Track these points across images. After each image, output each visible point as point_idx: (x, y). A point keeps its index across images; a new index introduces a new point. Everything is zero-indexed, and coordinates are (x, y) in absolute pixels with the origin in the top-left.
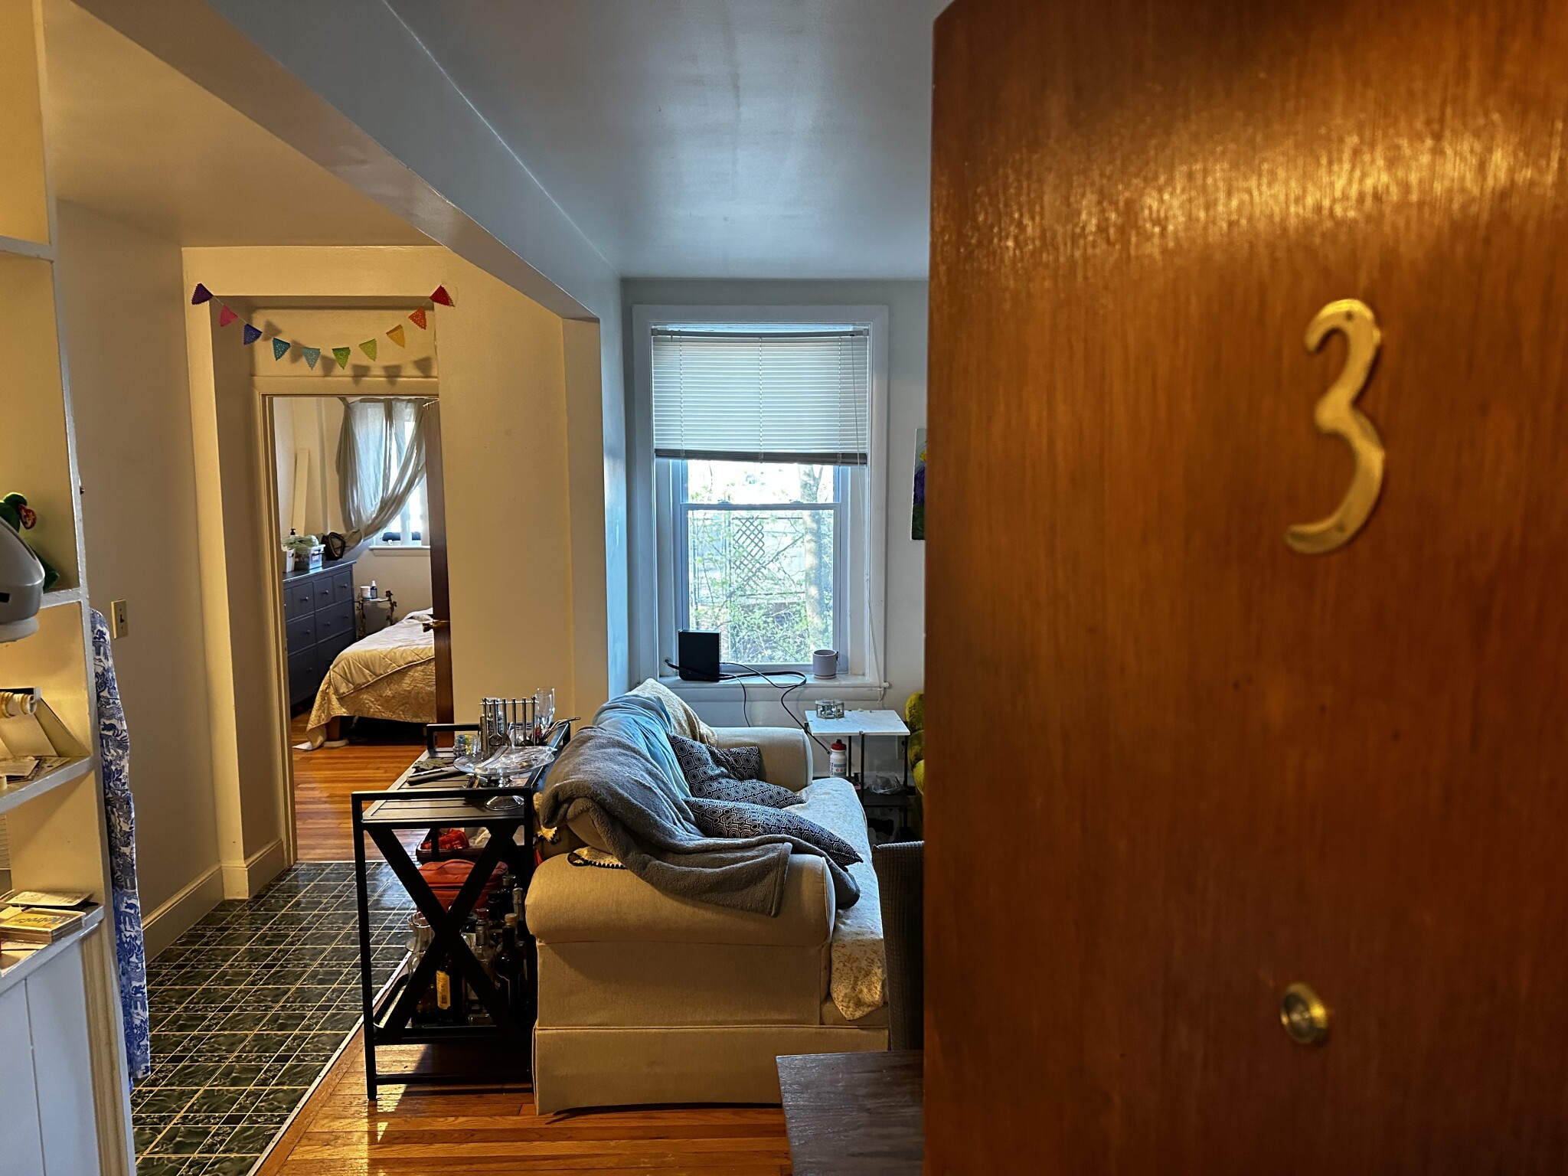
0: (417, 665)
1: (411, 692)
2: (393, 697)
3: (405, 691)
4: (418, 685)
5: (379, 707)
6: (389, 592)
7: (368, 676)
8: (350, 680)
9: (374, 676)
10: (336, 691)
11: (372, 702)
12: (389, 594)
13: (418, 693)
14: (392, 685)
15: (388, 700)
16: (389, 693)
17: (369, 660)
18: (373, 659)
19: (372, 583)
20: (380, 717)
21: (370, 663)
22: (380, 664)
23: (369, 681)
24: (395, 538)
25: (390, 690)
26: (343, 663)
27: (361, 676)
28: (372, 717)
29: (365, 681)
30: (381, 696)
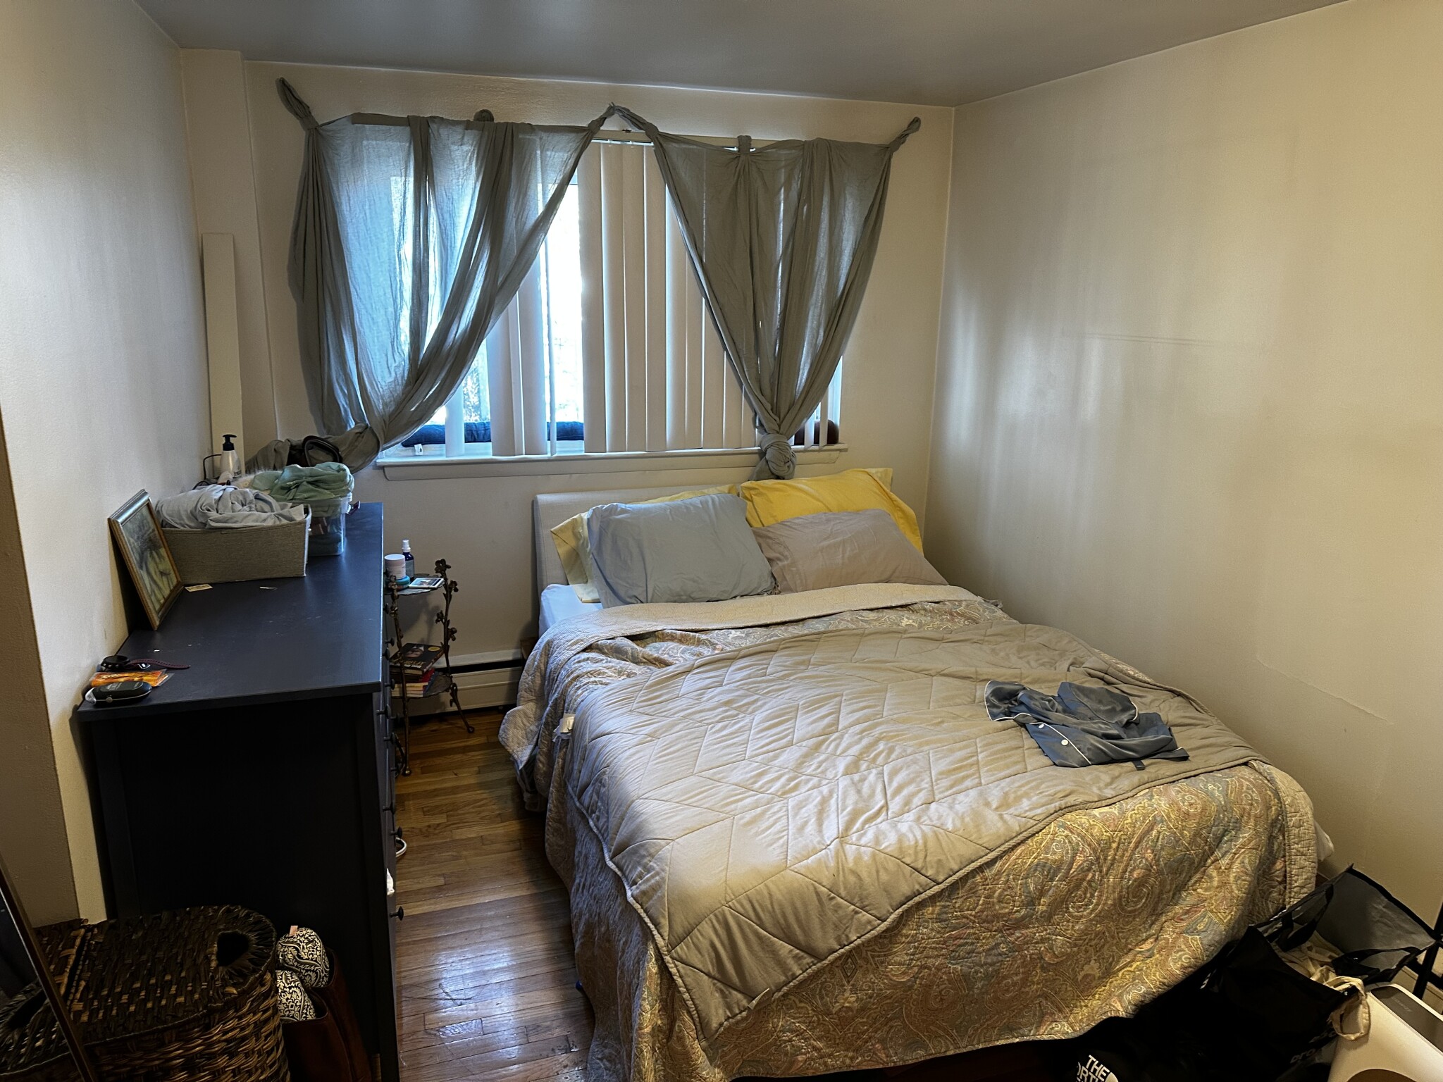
0: (921, 905)
1: (911, 987)
2: (862, 1010)
3: (895, 986)
4: (930, 962)
5: (819, 1044)
6: (443, 561)
7: (790, 962)
8: (735, 979)
9: (808, 960)
10: (702, 1026)
11: (799, 1033)
12: (442, 567)
13: (930, 986)
14: (859, 975)
15: (844, 1018)
16: (849, 999)
17: (789, 912)
18: (799, 904)
19: (402, 544)
20: (822, 1071)
21: (792, 919)
22: (822, 913)
23: (794, 977)
24: (436, 437)
25: (854, 990)
26: (706, 927)
27: (770, 963)
28: (801, 1075)
29: (783, 978)
30: (828, 1013)
